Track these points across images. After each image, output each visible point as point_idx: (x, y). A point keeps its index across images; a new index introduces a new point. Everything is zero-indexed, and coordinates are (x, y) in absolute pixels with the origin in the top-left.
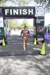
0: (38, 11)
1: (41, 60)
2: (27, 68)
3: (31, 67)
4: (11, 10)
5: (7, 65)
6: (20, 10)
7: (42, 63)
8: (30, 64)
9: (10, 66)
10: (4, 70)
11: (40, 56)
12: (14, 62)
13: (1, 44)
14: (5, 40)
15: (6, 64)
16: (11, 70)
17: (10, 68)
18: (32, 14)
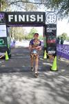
0: (49, 18)
1: (52, 78)
2: (35, 87)
3: (40, 85)
4: (16, 16)
5: (11, 83)
6: (27, 16)
7: (53, 81)
8: (39, 82)
9: (14, 84)
10: (8, 89)
11: (51, 72)
12: (20, 79)
13: (4, 58)
14: (8, 53)
15: (10, 81)
16: (15, 88)
17: (14, 86)
18: (42, 20)
